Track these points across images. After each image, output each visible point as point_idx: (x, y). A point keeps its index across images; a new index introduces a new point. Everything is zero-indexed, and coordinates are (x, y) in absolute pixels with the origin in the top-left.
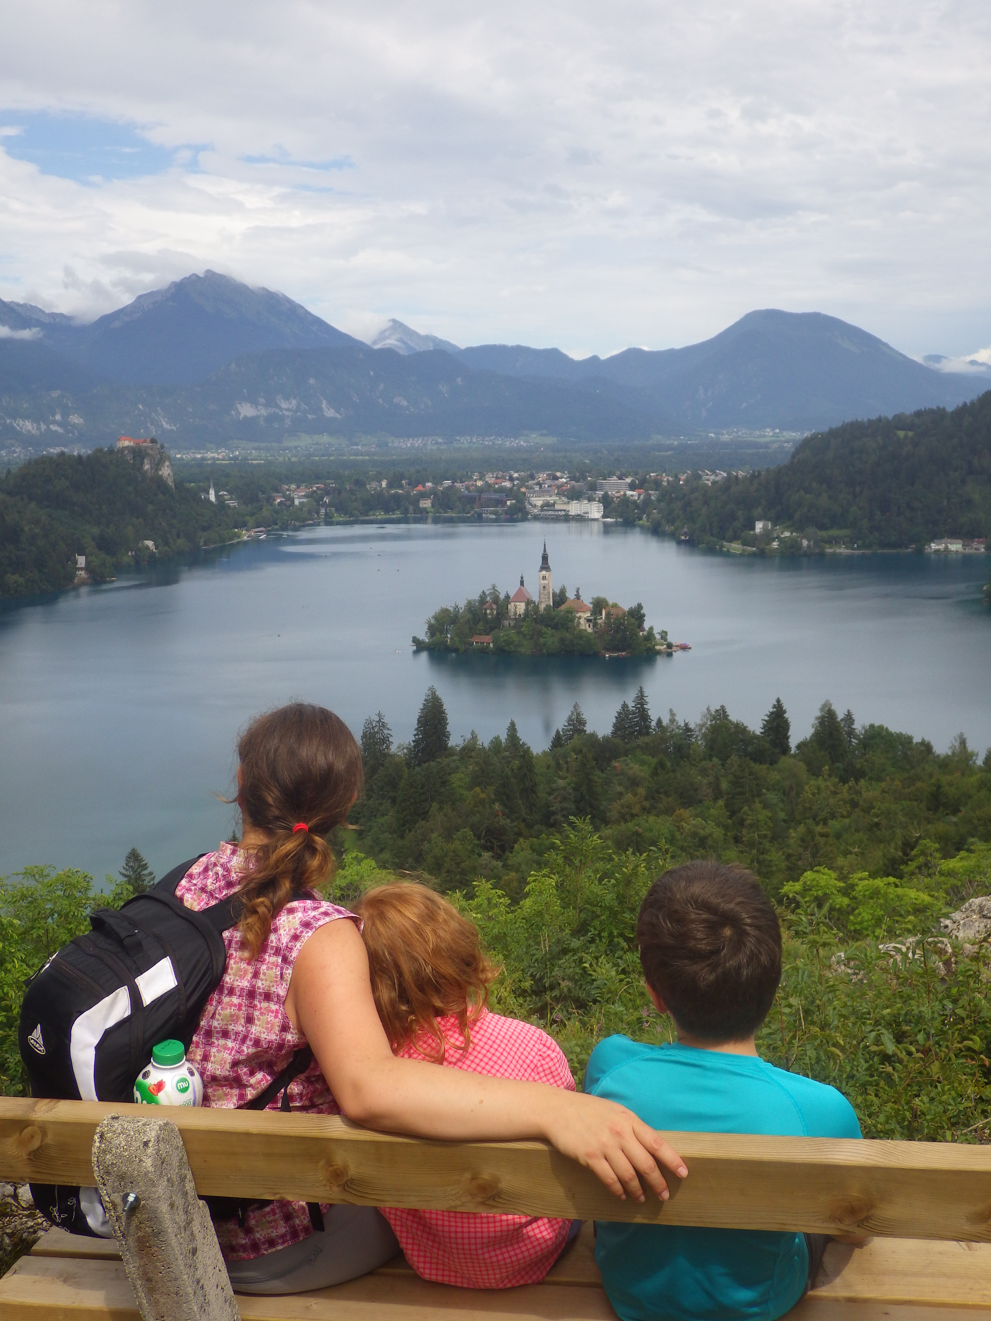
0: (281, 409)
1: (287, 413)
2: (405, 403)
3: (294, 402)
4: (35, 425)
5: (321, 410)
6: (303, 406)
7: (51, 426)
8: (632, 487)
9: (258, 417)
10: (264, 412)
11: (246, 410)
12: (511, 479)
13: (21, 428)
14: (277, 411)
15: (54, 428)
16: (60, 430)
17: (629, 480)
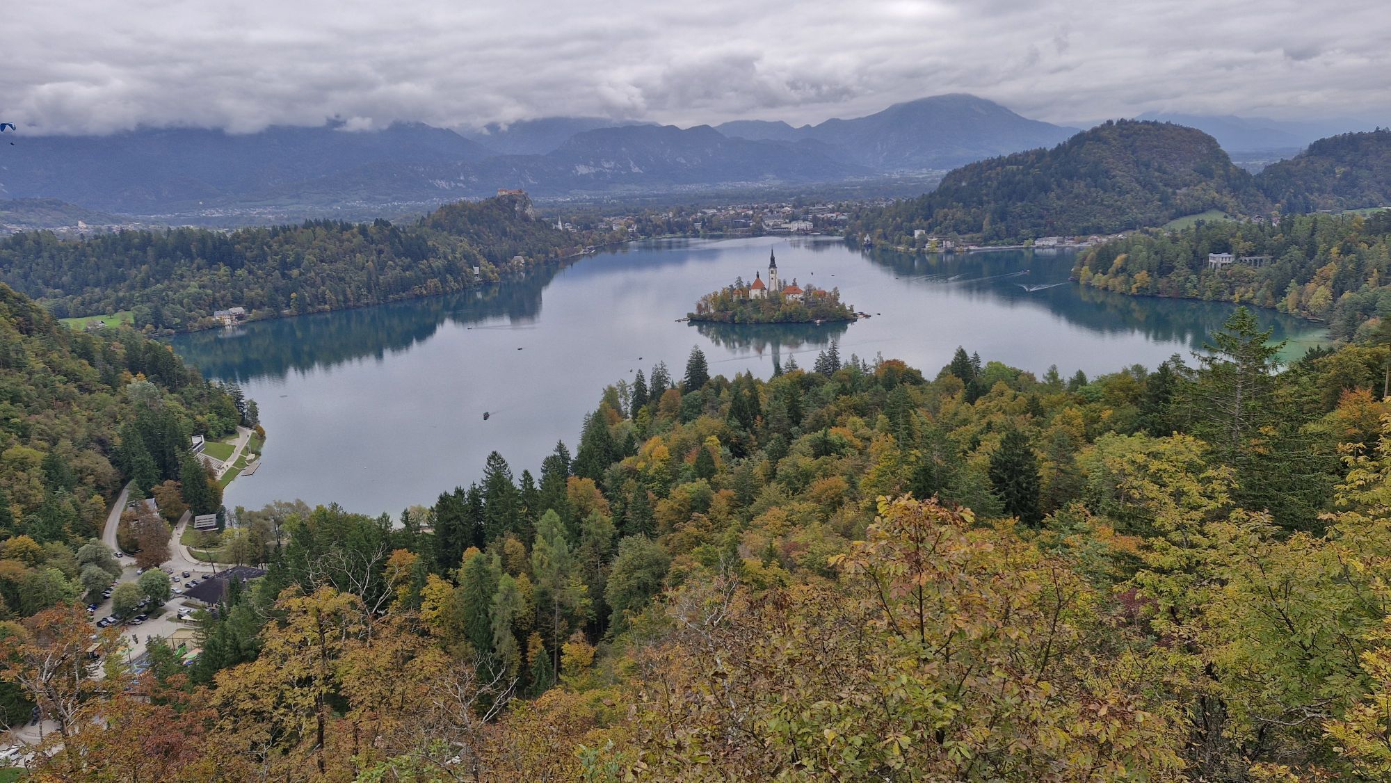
0: (604, 168)
1: (608, 171)
2: (684, 161)
3: (612, 163)
4: (447, 184)
5: (629, 167)
6: (618, 166)
7: (458, 184)
8: (832, 211)
9: (589, 174)
10: (593, 171)
11: (582, 170)
12: (753, 208)
13: (439, 186)
14: (601, 169)
17: (830, 207)
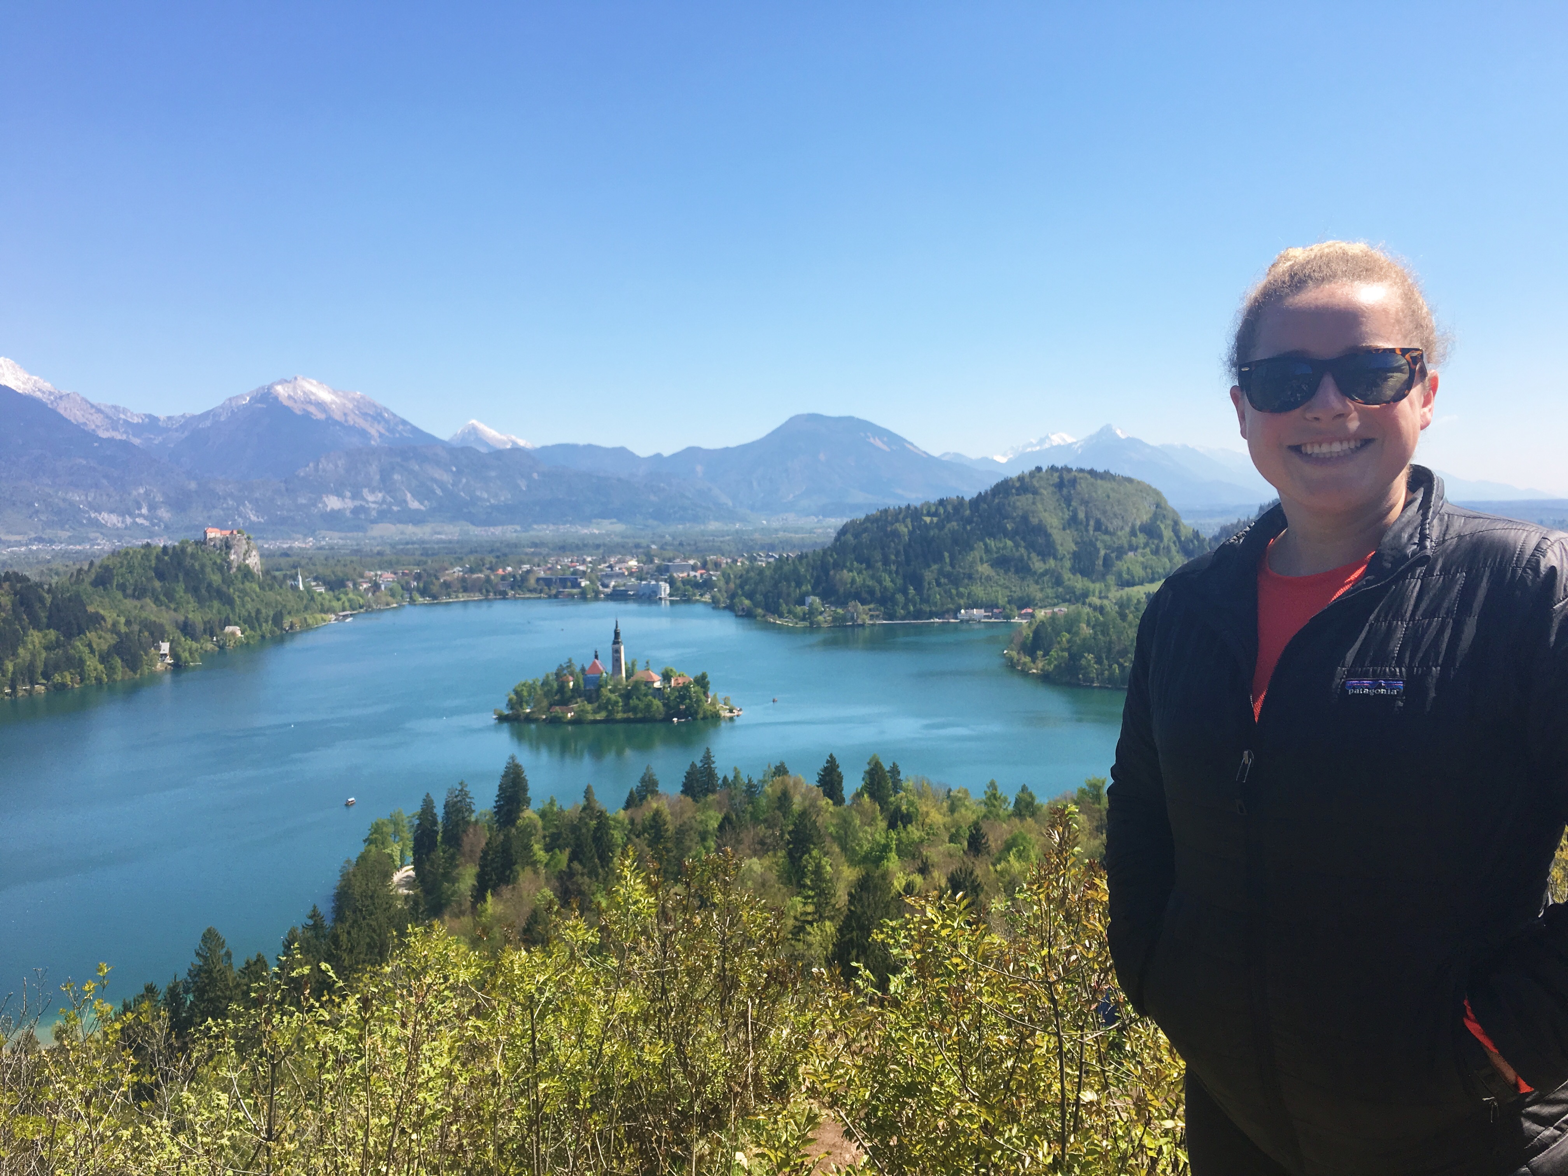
0: (367, 502)
1: (373, 506)
2: (485, 496)
3: (380, 495)
4: (120, 519)
5: (405, 501)
6: (389, 499)
7: (137, 520)
8: (694, 568)
9: (344, 509)
10: (350, 504)
11: (333, 503)
12: (584, 562)
13: (107, 522)
14: (364, 503)
15: (139, 520)
16: (146, 523)
17: (691, 562)
